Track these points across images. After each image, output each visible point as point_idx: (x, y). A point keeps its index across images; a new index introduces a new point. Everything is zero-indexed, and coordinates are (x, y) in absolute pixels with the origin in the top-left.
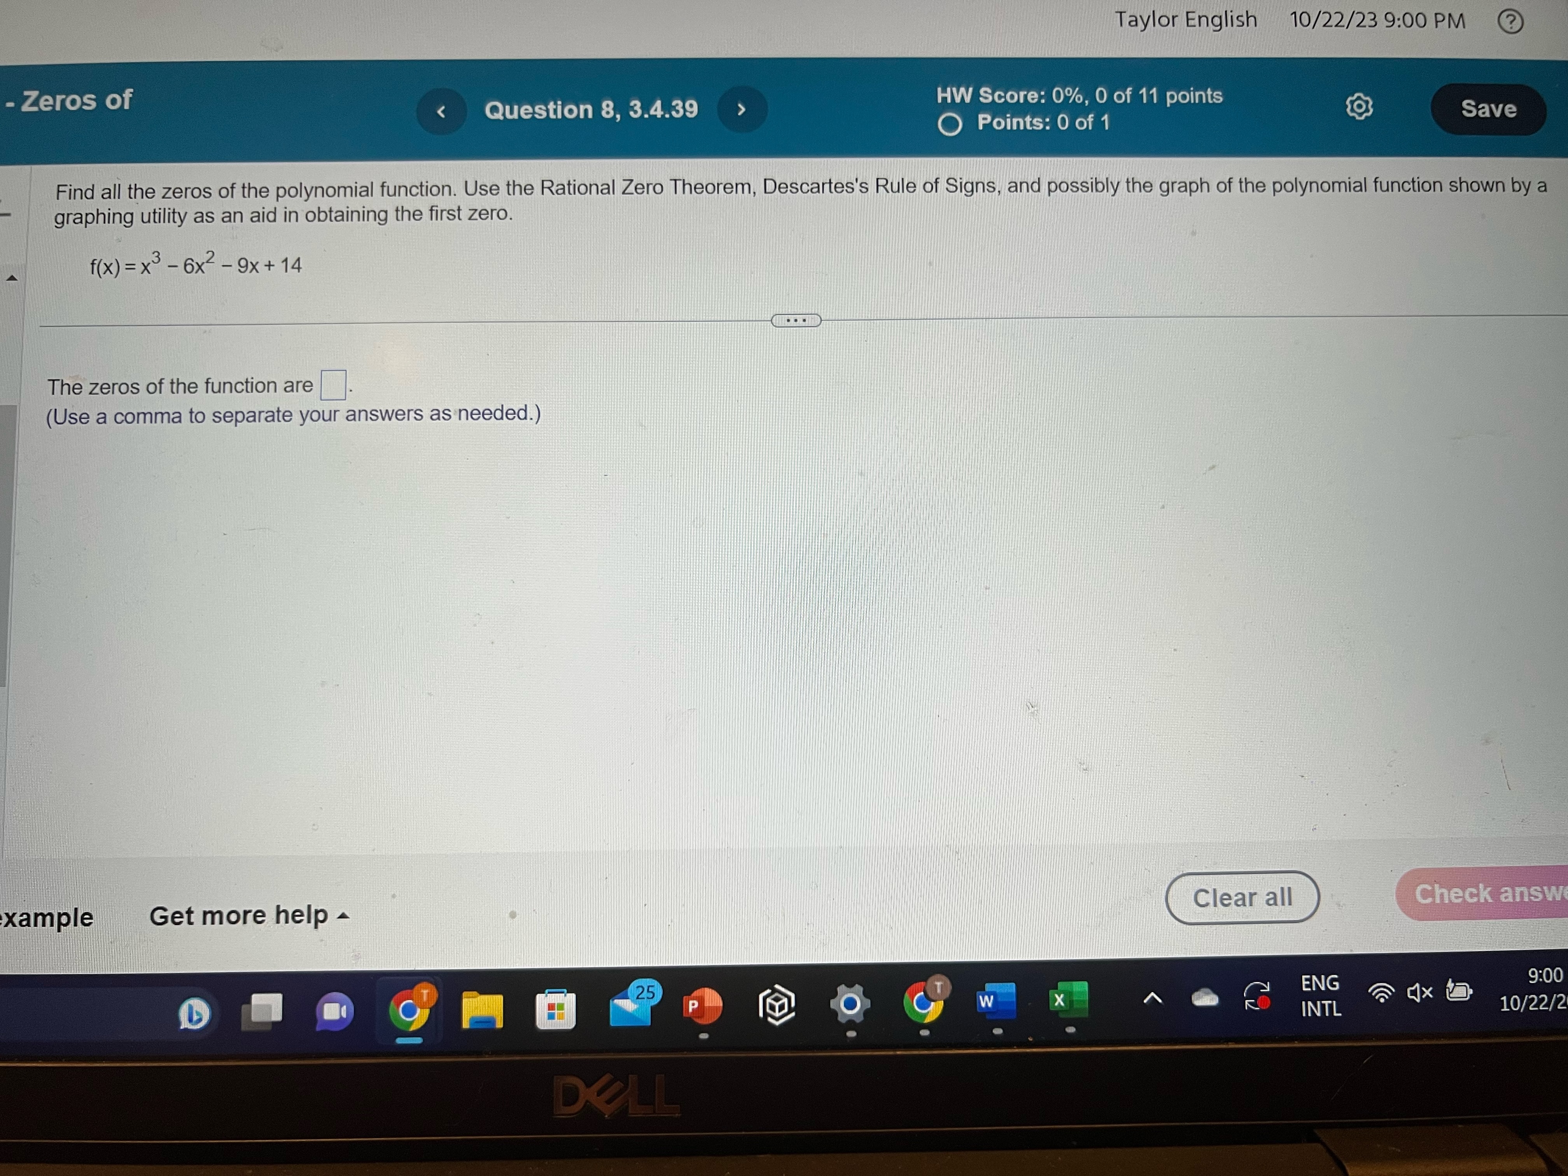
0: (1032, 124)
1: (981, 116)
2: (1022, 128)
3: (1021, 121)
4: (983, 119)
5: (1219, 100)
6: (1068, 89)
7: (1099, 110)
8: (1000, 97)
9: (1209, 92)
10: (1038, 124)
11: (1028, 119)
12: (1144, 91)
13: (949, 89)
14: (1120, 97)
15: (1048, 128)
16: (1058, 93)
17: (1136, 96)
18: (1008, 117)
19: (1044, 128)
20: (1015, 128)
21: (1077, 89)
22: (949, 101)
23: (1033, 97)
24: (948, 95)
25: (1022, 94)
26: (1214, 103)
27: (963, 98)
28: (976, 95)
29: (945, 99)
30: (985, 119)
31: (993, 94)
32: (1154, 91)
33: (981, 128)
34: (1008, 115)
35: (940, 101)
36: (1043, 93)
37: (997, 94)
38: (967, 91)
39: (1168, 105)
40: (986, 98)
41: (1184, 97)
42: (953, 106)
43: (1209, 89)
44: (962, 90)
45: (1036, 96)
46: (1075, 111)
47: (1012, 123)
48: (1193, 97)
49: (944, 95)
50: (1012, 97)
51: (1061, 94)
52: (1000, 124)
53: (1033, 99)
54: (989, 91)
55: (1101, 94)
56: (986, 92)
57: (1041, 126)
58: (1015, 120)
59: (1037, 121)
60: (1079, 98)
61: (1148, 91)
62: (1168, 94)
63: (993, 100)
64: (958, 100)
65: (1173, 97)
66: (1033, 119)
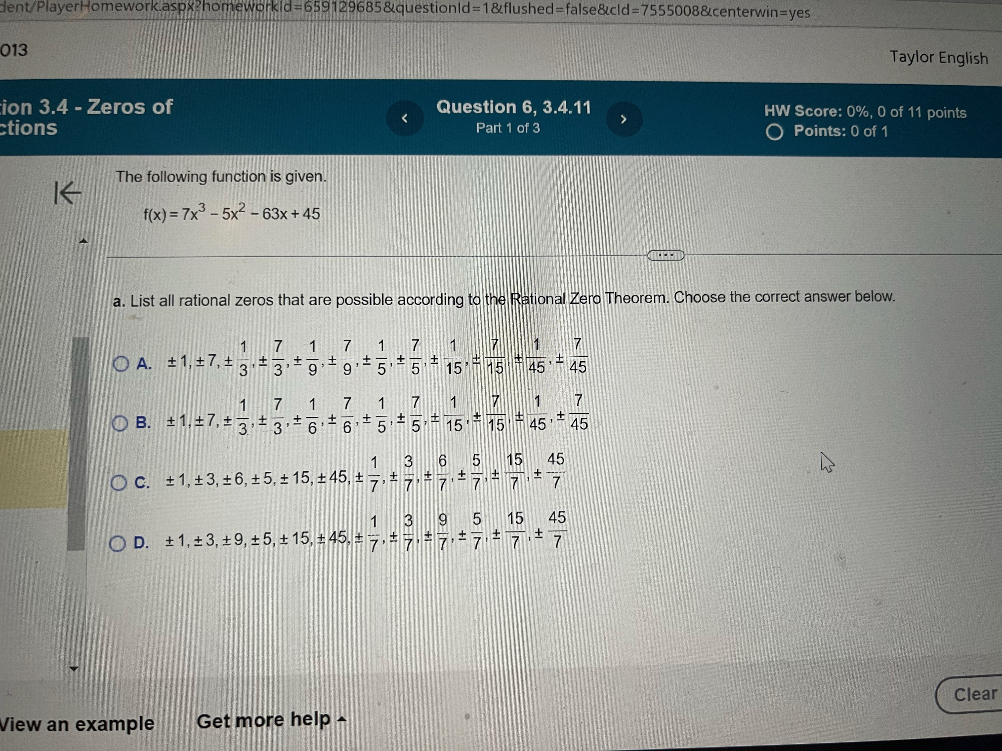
0: (833, 133)
1: (796, 126)
2: (826, 135)
3: (825, 129)
4: (798, 129)
5: (964, 116)
6: (857, 107)
7: (880, 122)
8: (810, 112)
9: (957, 110)
10: (836, 132)
11: (830, 129)
12: (911, 108)
13: (773, 106)
14: (895, 113)
15: (844, 135)
16: (851, 109)
17: (906, 112)
18: (816, 127)
19: (841, 135)
20: (821, 135)
21: (864, 107)
22: (773, 115)
23: (833, 112)
24: (773, 110)
25: (825, 110)
26: (960, 118)
27: (783, 113)
28: (793, 111)
29: (770, 113)
30: (799, 128)
31: (804, 110)
32: (919, 108)
33: (796, 134)
34: (816, 126)
35: (767, 114)
36: (840, 110)
37: (807, 110)
38: (786, 108)
39: (929, 119)
40: (800, 113)
41: (940, 113)
42: (776, 119)
43: (957, 108)
44: (783, 107)
45: (835, 111)
46: (864, 123)
47: (818, 132)
48: (946, 113)
49: (770, 110)
50: (818, 112)
51: (852, 110)
52: (810, 132)
53: (833, 114)
54: (802, 108)
55: (881, 111)
56: (799, 108)
57: (839, 134)
58: (821, 130)
59: (837, 130)
60: (866, 114)
61: (914, 109)
62: (929, 111)
63: (805, 114)
64: (780, 114)
65: (931, 114)
66: (833, 129)
